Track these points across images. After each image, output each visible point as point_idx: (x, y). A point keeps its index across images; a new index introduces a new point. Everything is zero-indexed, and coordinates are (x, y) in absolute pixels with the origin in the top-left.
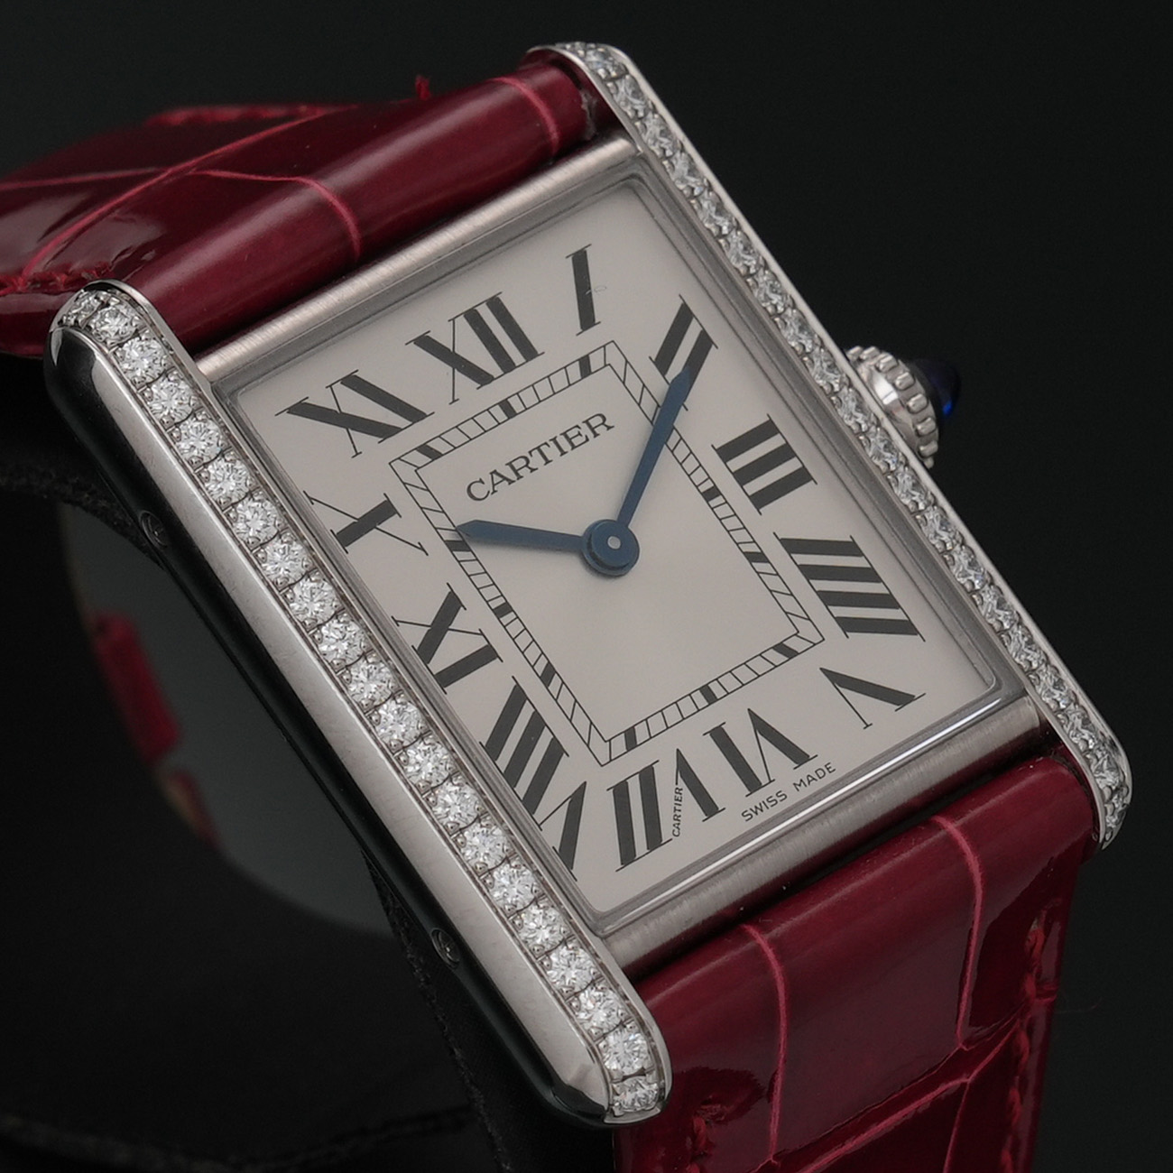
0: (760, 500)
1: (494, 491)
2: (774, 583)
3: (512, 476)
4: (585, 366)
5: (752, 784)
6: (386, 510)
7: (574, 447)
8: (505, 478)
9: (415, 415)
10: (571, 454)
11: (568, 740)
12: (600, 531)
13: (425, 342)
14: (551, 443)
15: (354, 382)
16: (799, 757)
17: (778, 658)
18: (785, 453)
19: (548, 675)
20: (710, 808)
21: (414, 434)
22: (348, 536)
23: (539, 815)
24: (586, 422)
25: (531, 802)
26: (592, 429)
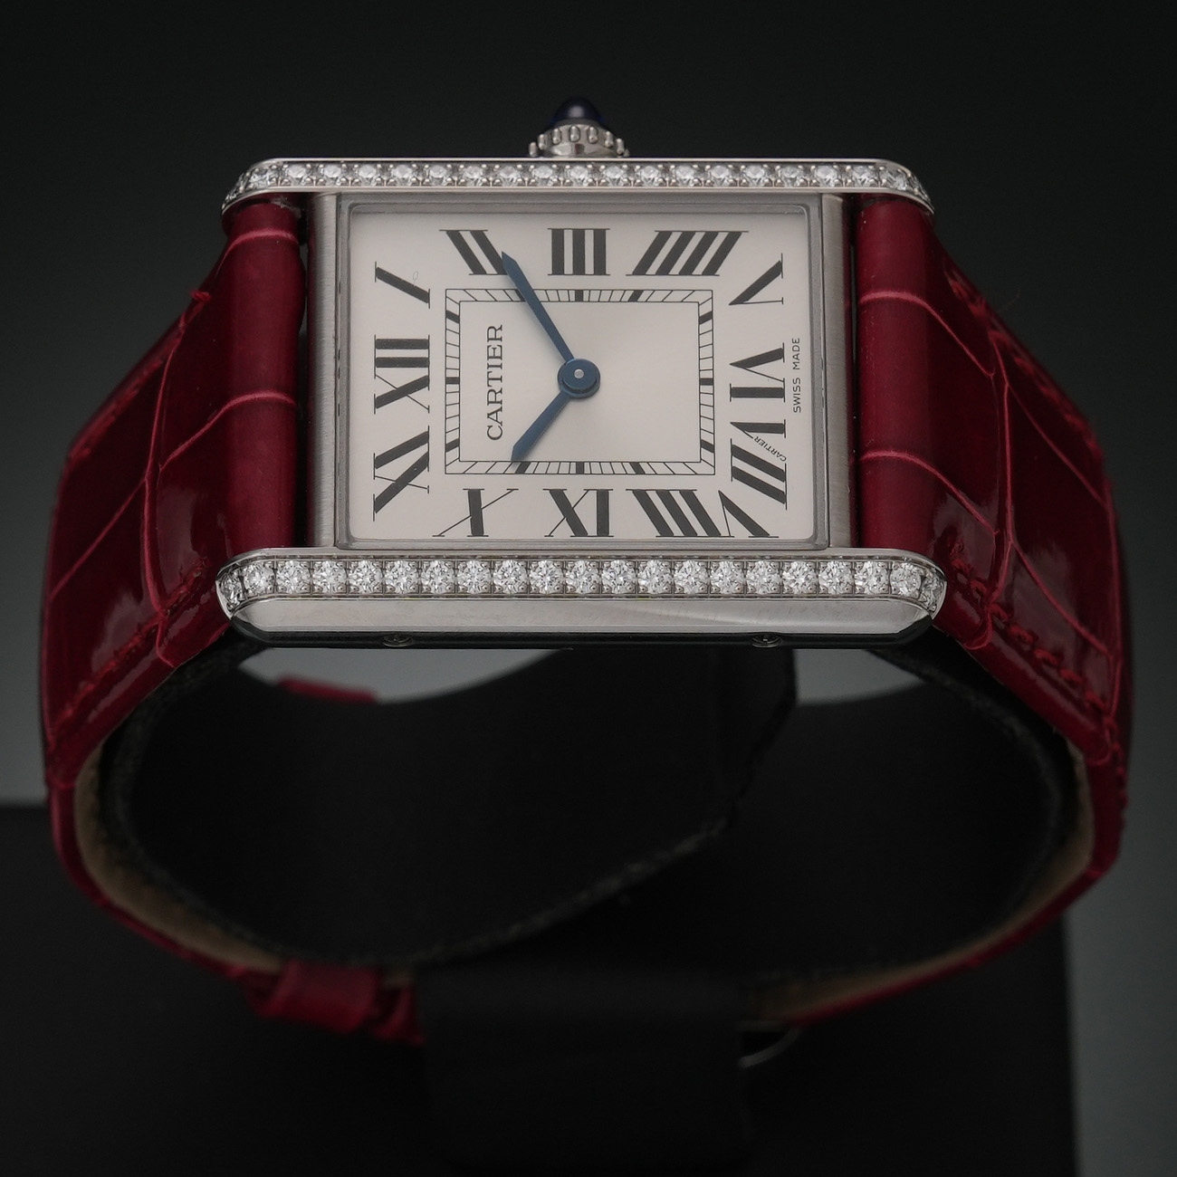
0: (600, 269)
1: (501, 423)
2: (658, 296)
3: (498, 406)
4: (454, 318)
5: (778, 393)
6: (474, 496)
7: (501, 358)
8: (496, 412)
9: (423, 439)
10: (504, 361)
11: (687, 483)
12: (564, 377)
13: (381, 401)
14: (490, 369)
15: (381, 461)
16: (777, 355)
17: (707, 325)
18: (579, 236)
19: (638, 469)
20: (779, 428)
21: (436, 447)
22: (477, 528)
23: (723, 532)
24: (489, 339)
25: (712, 530)
26: (495, 339)
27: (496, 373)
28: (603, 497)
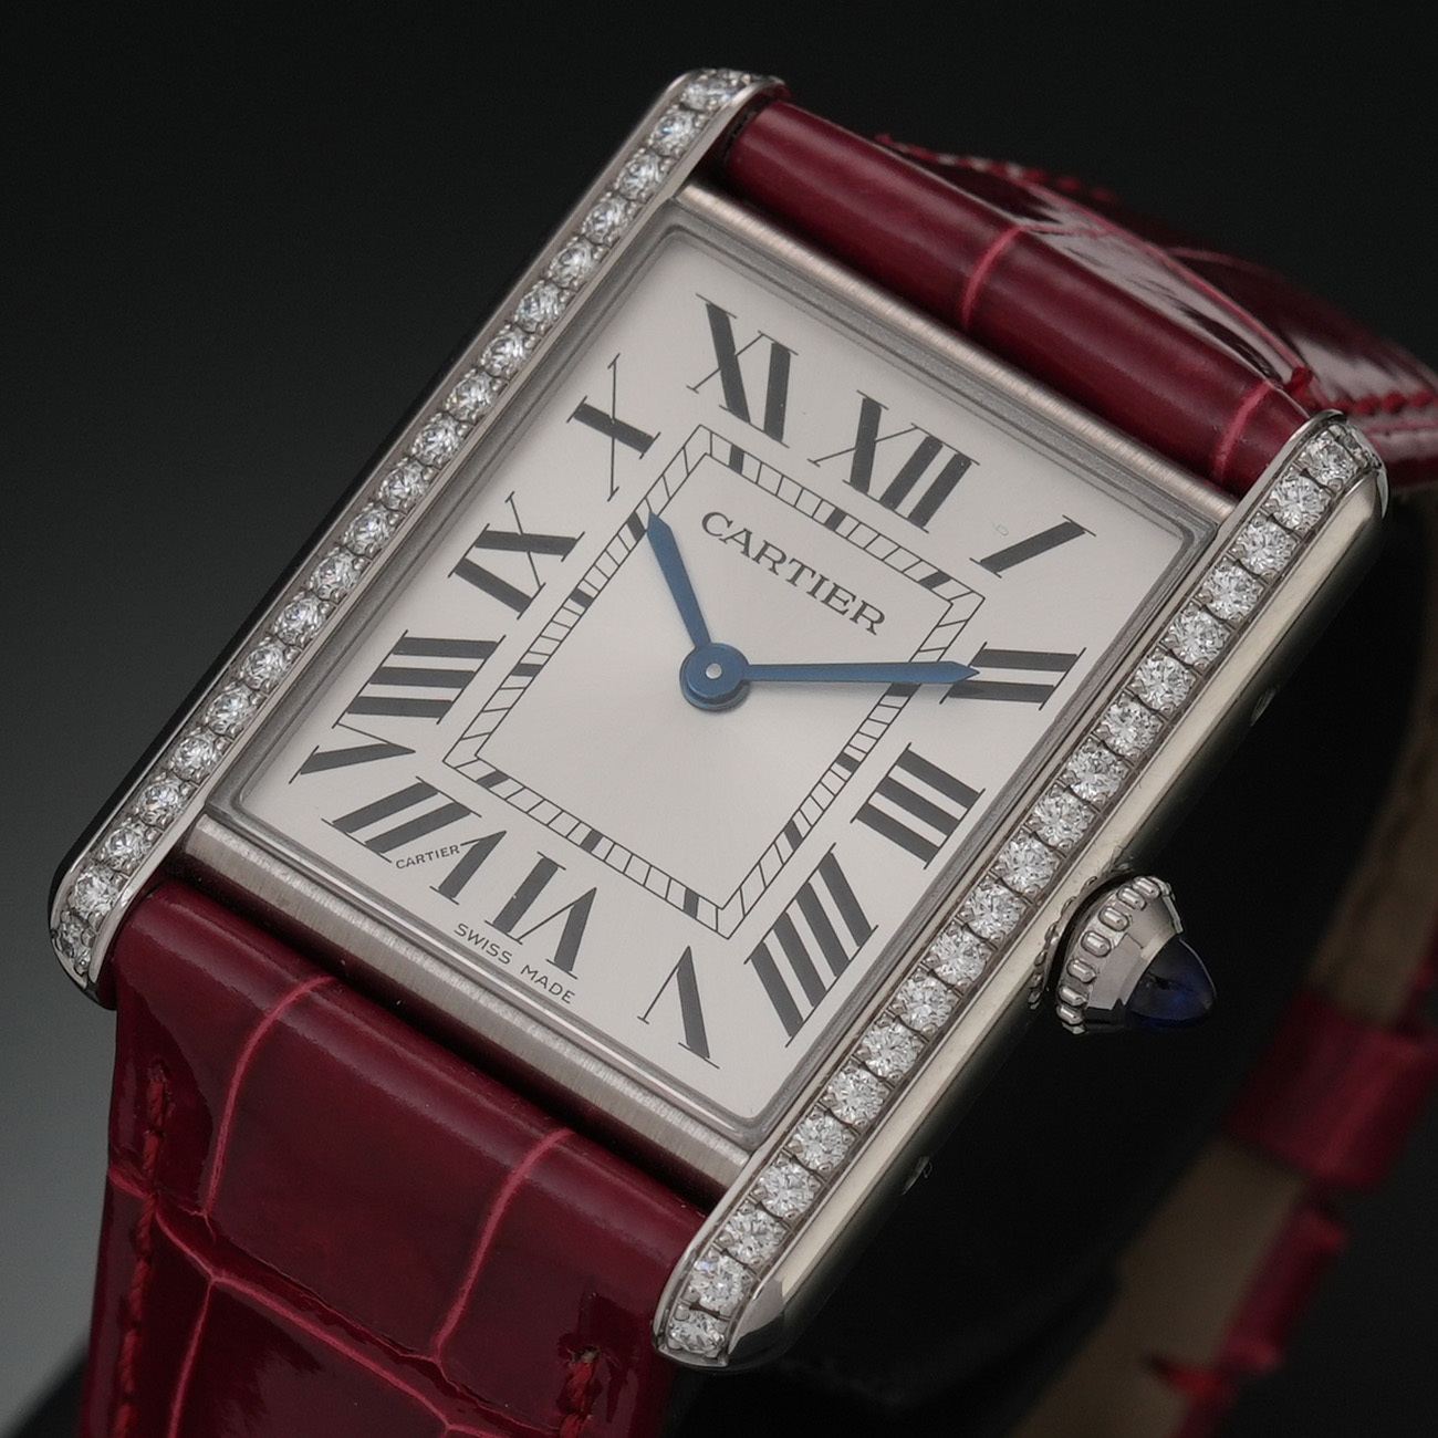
0: (868, 815)
1: (724, 541)
2: (771, 863)
3: (754, 552)
4: (935, 580)
5: (505, 921)
6: (641, 441)
8: (746, 546)
9: (774, 425)
10: (816, 603)
11: (456, 719)
14: (817, 578)
15: (780, 359)
16: (566, 956)
17: (678, 896)
18: (947, 824)
19: (526, 670)
20: (452, 887)
21: (751, 438)
22: (587, 414)
23: (349, 719)
24: (865, 605)
25: (361, 705)
26: (860, 612)
27: (807, 582)
28: (519, 601)
